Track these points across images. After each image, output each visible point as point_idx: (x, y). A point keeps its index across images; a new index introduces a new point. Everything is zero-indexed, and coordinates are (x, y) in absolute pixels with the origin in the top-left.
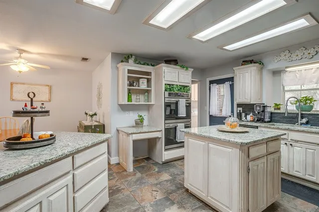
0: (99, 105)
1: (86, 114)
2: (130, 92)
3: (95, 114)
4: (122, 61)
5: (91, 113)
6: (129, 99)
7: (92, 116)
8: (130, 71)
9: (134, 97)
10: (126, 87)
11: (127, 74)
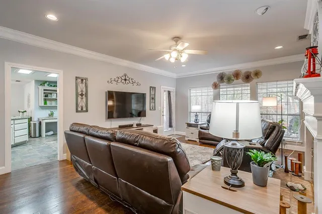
0: (29, 106)
1: (19, 112)
2: (45, 100)
3: (25, 111)
4: (41, 85)
5: (22, 111)
6: (45, 103)
7: (23, 112)
8: (44, 90)
9: (48, 102)
10: (43, 98)
11: (43, 92)
